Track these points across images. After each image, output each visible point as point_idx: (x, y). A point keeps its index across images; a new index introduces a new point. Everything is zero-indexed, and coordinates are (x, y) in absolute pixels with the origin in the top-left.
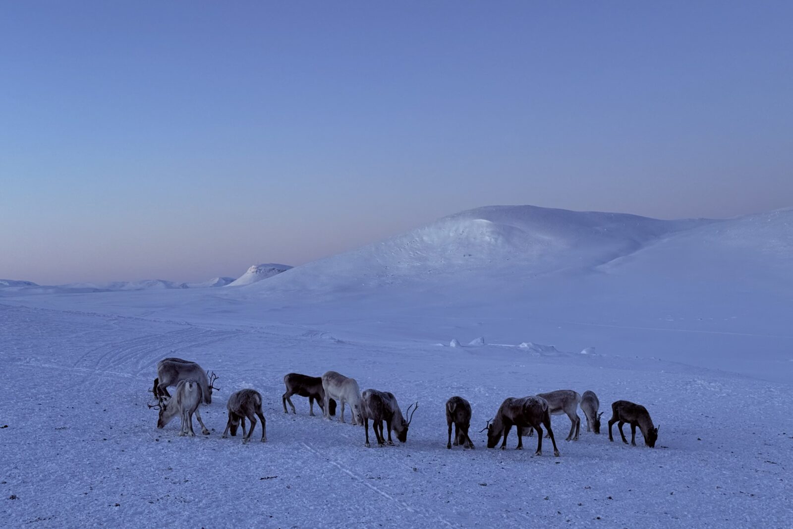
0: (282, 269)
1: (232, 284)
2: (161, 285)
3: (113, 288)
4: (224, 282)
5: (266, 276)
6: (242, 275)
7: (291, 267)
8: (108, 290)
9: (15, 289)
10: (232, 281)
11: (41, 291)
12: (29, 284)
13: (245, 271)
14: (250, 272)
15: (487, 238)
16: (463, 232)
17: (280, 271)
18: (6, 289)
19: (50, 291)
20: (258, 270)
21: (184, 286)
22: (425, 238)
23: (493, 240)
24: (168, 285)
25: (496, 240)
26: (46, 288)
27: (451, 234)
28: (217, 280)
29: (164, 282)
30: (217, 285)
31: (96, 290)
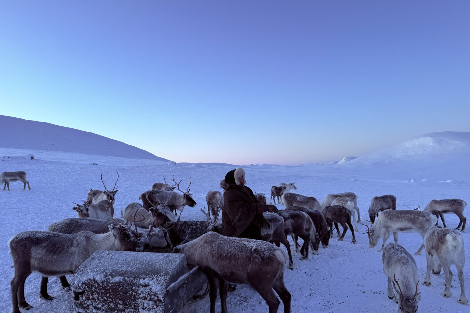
0: (354, 158)
1: (338, 163)
3: (301, 166)
4: (335, 163)
5: (349, 161)
6: (341, 160)
7: (357, 157)
11: (281, 167)
12: (278, 165)
13: (342, 159)
14: (344, 159)
15: (431, 144)
16: (421, 142)
17: (353, 159)
18: (272, 167)
20: (346, 159)
21: (323, 165)
22: (406, 145)
23: (434, 145)
24: (317, 164)
25: (435, 144)
26: (283, 166)
27: (417, 143)
30: (333, 164)
31: (296, 167)
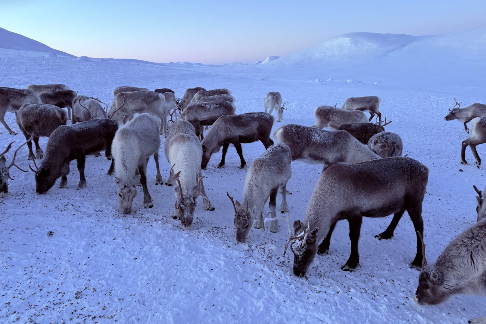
0: (277, 58)
2: (239, 64)
3: (226, 65)
5: (272, 60)
6: (265, 60)
7: (280, 57)
8: (224, 66)
9: (197, 66)
10: (262, 62)
11: (204, 66)
14: (268, 58)
15: (348, 45)
16: (340, 42)
18: (194, 66)
19: (207, 66)
20: (270, 58)
21: (247, 64)
22: (326, 45)
24: (241, 64)
25: (351, 45)
27: (335, 44)
28: (257, 62)
29: (241, 63)
30: (257, 64)
31: (220, 66)
